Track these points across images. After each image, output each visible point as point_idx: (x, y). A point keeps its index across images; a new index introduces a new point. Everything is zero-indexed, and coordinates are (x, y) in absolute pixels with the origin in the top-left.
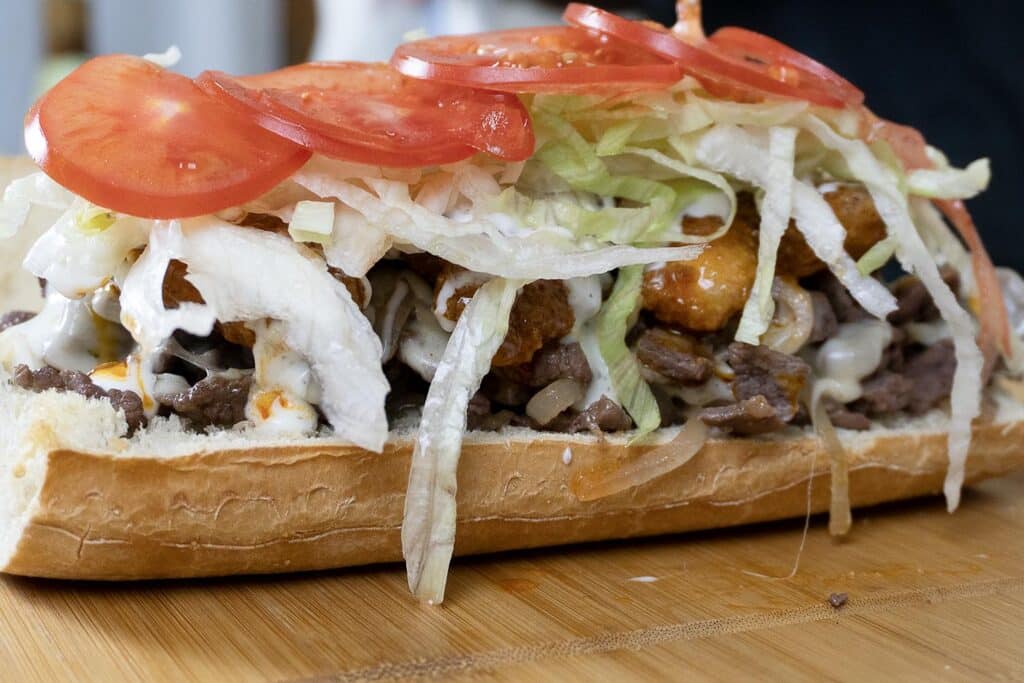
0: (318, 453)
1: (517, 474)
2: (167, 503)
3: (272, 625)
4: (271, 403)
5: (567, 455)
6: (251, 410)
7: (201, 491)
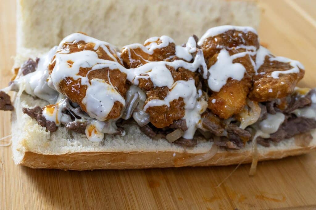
0: (102, 153)
1: (159, 158)
2: (58, 162)
3: (82, 196)
4: (92, 131)
5: (174, 155)
6: (87, 132)
7: (67, 160)
